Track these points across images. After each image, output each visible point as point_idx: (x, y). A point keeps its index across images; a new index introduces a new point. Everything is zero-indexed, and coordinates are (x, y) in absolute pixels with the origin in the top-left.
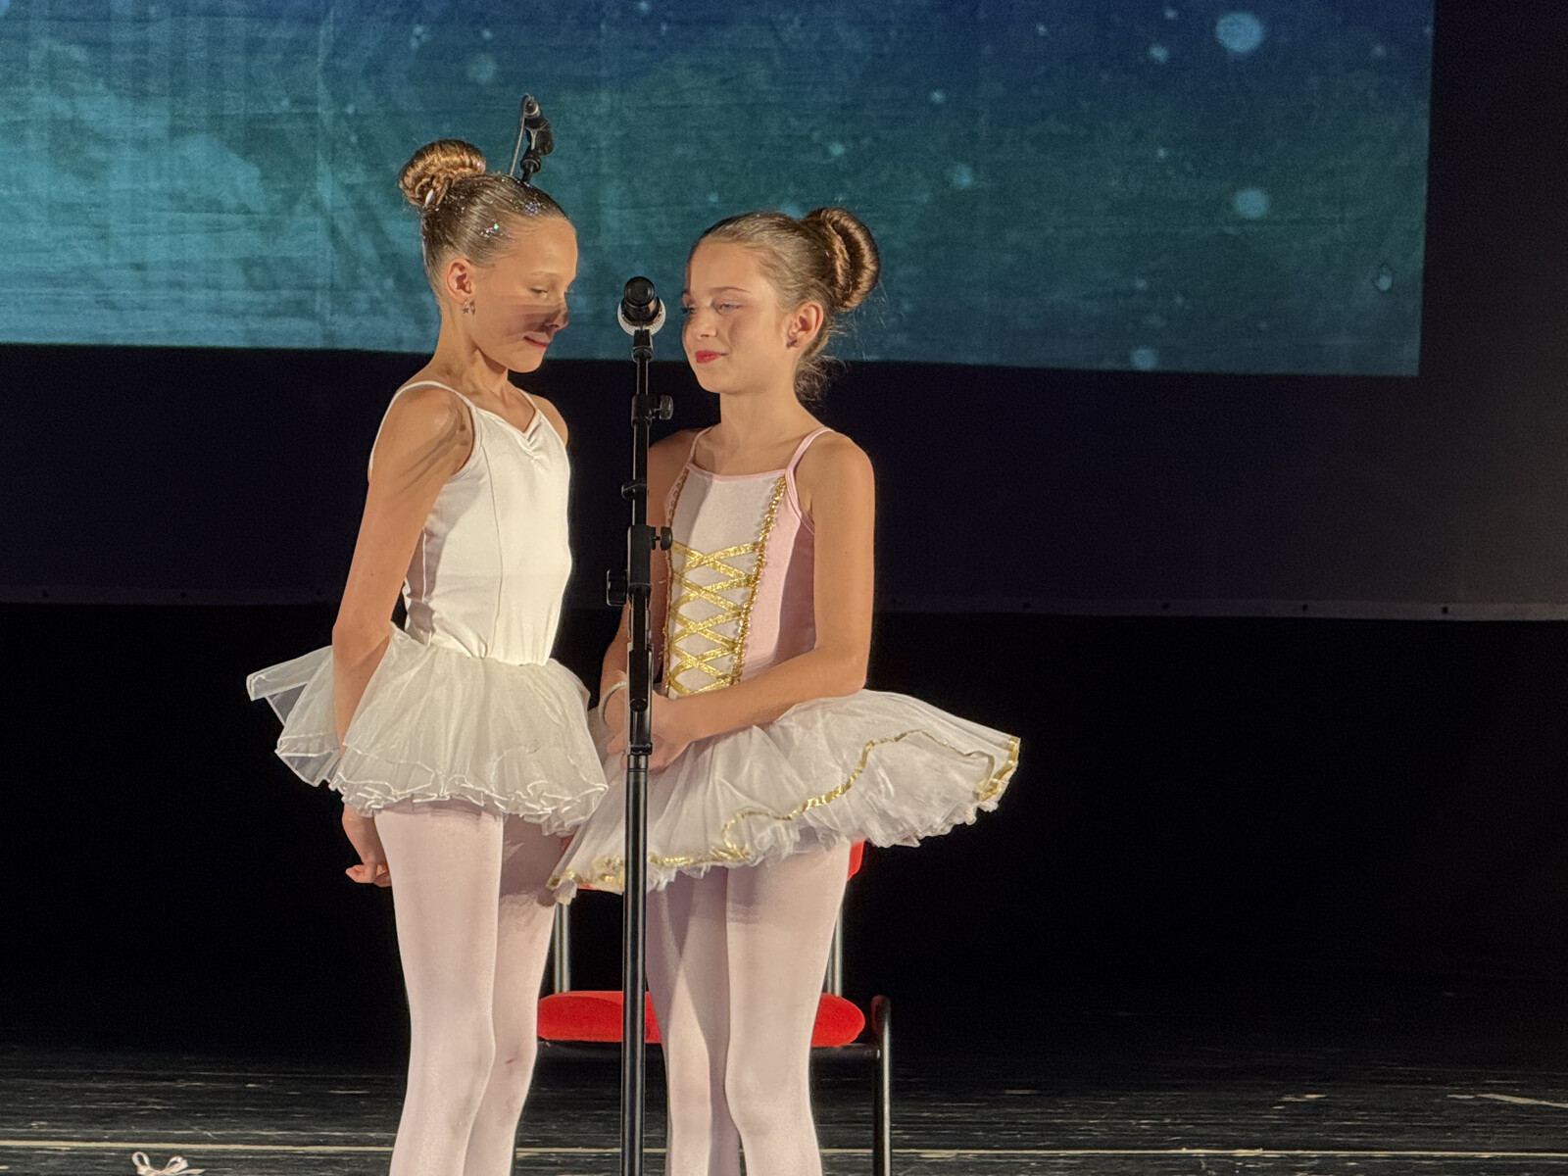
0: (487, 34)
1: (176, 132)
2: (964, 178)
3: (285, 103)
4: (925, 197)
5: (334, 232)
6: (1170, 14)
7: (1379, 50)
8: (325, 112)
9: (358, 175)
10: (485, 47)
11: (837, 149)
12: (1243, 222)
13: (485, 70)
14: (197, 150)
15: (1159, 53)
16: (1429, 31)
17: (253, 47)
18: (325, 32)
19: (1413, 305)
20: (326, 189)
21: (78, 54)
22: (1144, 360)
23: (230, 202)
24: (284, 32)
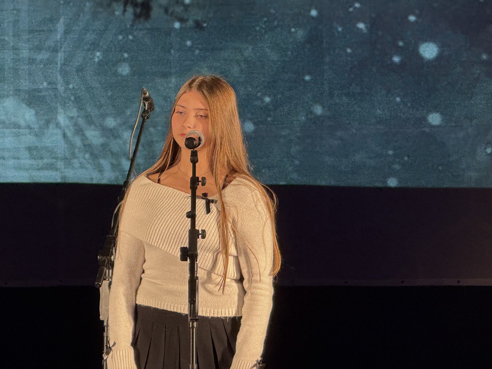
0: (126, 55)
2: (318, 110)
3: (45, 84)
4: (303, 118)
5: (65, 136)
6: (401, 44)
7: (485, 57)
8: (61, 88)
9: (74, 112)
10: (124, 60)
12: (431, 126)
13: (125, 70)
14: (9, 103)
15: (396, 59)
17: (32, 61)
18: (61, 56)
20: (62, 119)
22: (392, 183)
23: (22, 123)
24: (43, 56)
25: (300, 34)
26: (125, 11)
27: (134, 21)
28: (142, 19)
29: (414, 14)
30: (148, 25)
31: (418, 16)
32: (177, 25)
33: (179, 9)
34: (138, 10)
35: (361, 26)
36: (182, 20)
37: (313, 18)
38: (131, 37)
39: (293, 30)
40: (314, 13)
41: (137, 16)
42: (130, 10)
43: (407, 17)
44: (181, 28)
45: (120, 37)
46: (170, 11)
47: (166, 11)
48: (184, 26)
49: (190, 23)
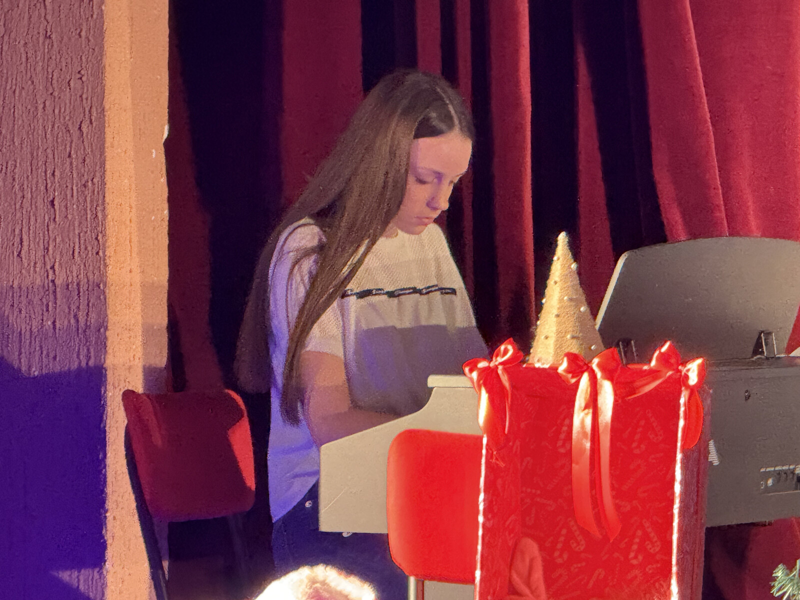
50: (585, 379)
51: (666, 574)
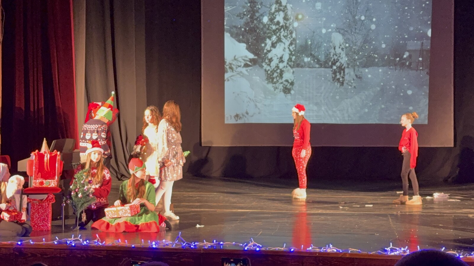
0: (338, 94)
1: (309, 104)
2: (383, 106)
3: (319, 101)
4: (379, 108)
5: (324, 112)
6: (403, 91)
7: (423, 94)
8: (323, 101)
9: (326, 107)
10: (338, 95)
11: (371, 104)
12: (410, 110)
13: (337, 97)
14: (311, 105)
15: (402, 94)
16: (428, 92)
17: (316, 96)
18: (323, 95)
19: (427, 117)
20: (323, 109)
21: (300, 97)
23: (314, 110)
24: (319, 94)
25: (379, 89)
26: (338, 84)
27: (340, 86)
28: (342, 86)
29: (406, 84)
30: (343, 87)
31: (407, 84)
32: (350, 87)
33: (350, 84)
34: (341, 84)
35: (393, 87)
36: (351, 86)
37: (382, 85)
38: (339, 90)
39: (377, 88)
40: (382, 84)
41: (340, 85)
42: (339, 84)
43: (404, 84)
44: (351, 88)
45: (337, 90)
46: (348, 84)
47: (347, 84)
48: (352, 87)
49: (353, 87)
50: (46, 154)
51: (55, 175)
